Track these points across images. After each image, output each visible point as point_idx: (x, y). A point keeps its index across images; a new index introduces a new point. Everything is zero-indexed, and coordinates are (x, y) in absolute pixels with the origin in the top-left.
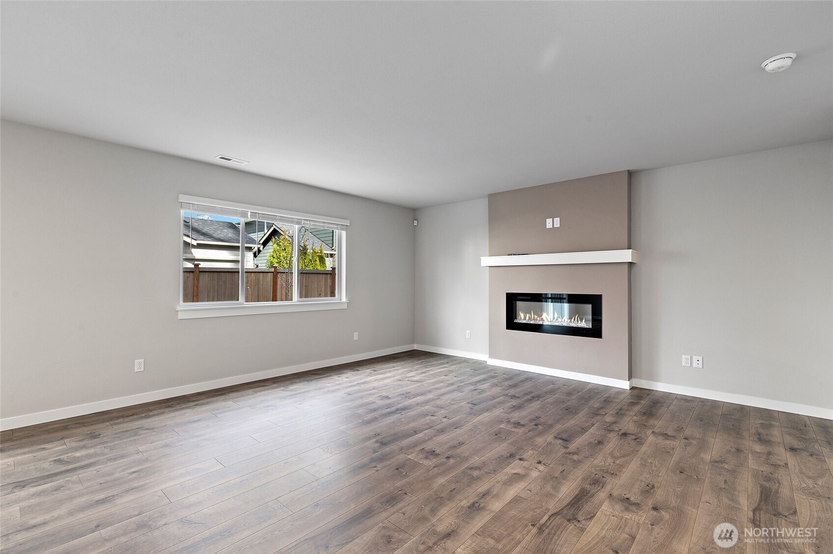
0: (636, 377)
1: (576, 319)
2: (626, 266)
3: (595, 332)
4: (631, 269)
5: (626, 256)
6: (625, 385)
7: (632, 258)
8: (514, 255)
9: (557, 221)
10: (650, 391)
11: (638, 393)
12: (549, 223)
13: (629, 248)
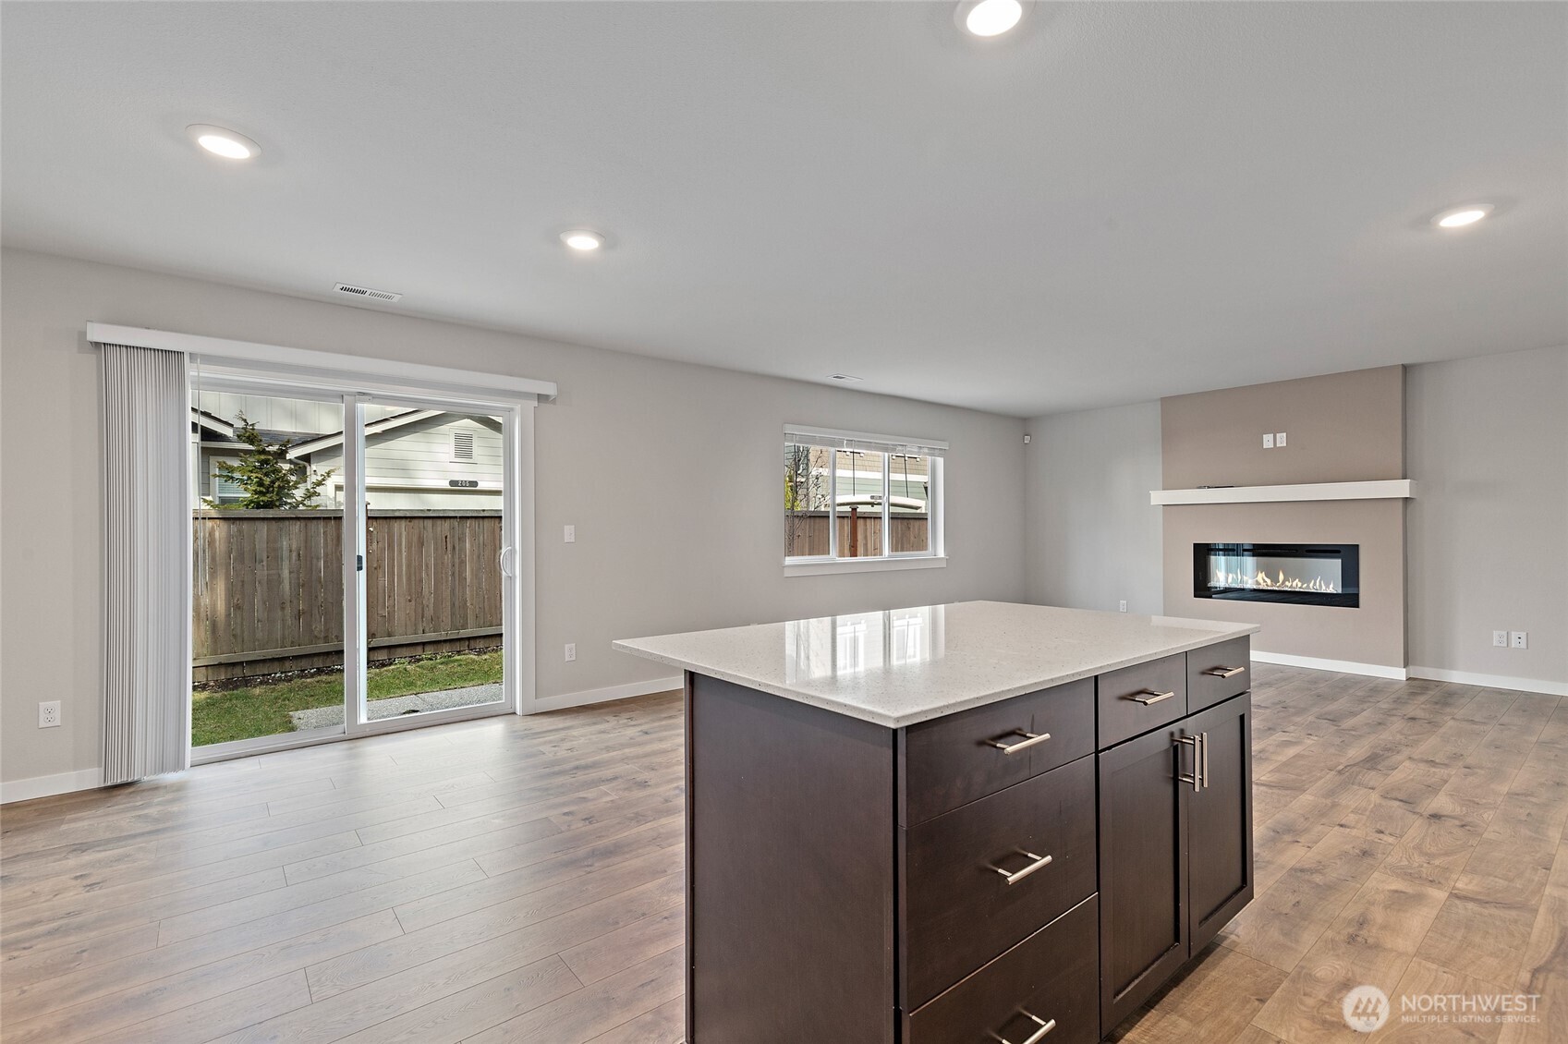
0: (1414, 664)
1: (1318, 584)
2: (1400, 504)
3: (1348, 598)
4: (1406, 508)
5: (1401, 488)
6: (1399, 674)
7: (1410, 494)
8: (1209, 487)
9: (1282, 439)
10: (1438, 683)
11: (1418, 686)
12: (1268, 441)
13: (1404, 477)
